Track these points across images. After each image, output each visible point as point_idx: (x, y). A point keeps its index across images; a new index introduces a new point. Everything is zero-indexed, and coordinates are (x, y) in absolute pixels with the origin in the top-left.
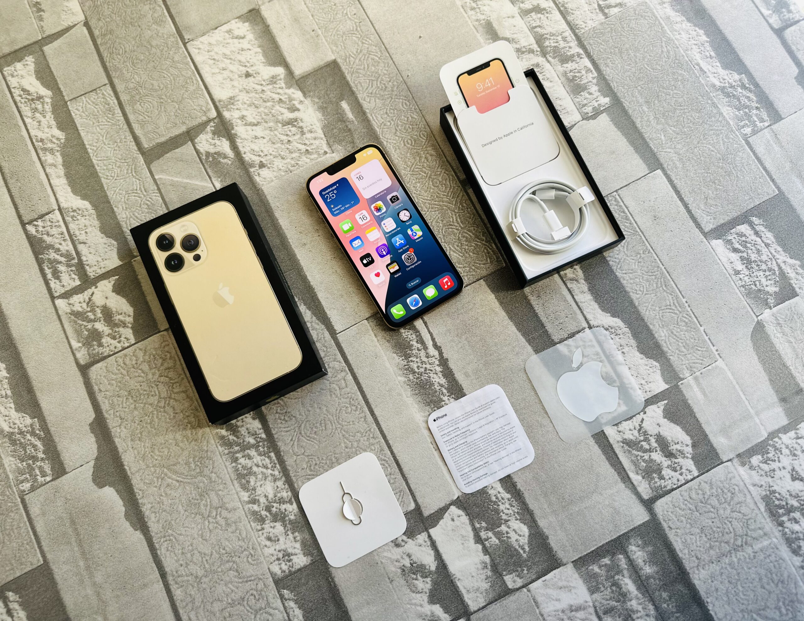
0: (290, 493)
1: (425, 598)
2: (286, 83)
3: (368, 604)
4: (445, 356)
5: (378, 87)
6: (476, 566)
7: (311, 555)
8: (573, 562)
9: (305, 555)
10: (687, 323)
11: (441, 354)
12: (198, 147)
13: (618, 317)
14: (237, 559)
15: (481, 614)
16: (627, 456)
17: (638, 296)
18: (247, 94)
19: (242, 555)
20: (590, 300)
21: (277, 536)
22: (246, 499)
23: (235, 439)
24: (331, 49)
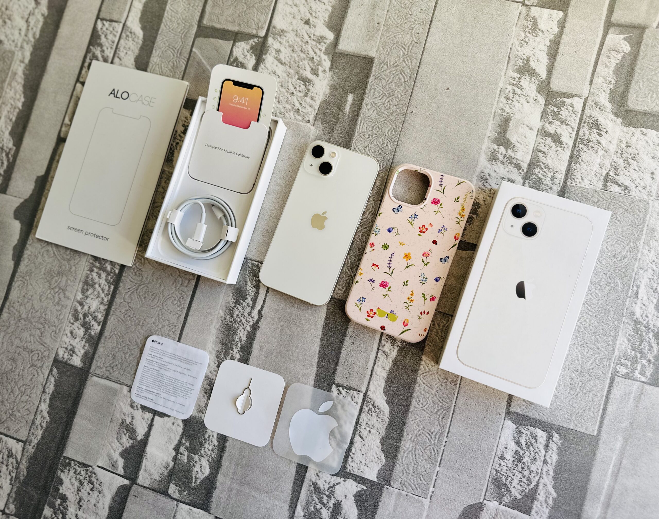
0: (102, 318)
1: (121, 449)
2: (326, 49)
3: (89, 420)
4: (260, 324)
5: (384, 104)
6: (162, 462)
7: (85, 364)
8: (216, 517)
9: (81, 360)
10: (431, 455)
11: (259, 320)
12: (234, 49)
13: (390, 406)
15: (140, 489)
16: (307, 494)
17: (417, 406)
18: (295, 37)
19: (51, 327)
20: (383, 377)
21: (76, 335)
24: (378, 47)
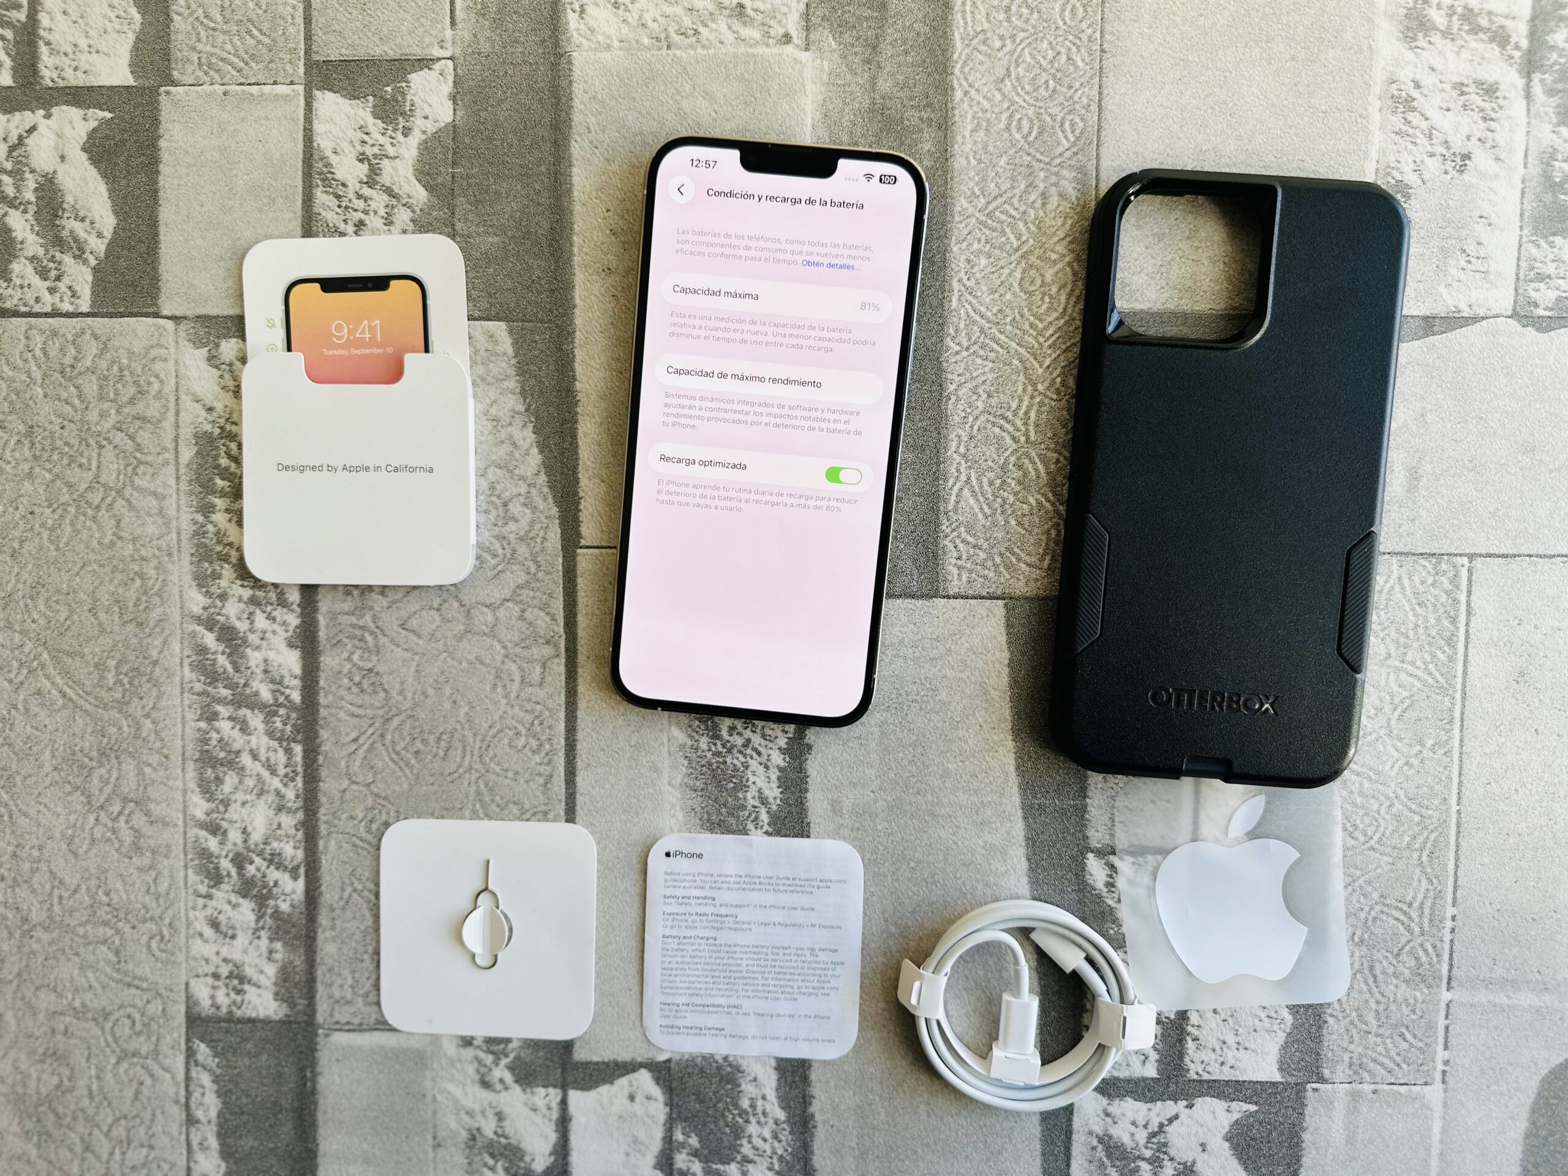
14: (127, 929)
22: (199, 814)
23: (230, 668)
